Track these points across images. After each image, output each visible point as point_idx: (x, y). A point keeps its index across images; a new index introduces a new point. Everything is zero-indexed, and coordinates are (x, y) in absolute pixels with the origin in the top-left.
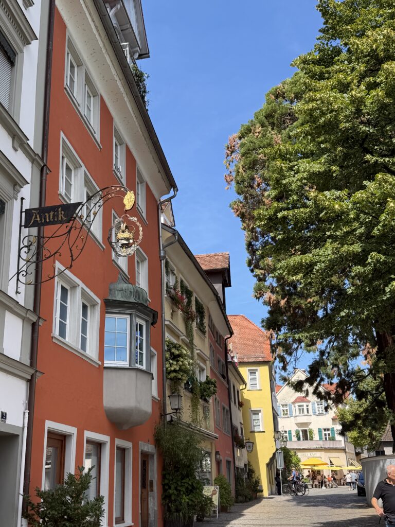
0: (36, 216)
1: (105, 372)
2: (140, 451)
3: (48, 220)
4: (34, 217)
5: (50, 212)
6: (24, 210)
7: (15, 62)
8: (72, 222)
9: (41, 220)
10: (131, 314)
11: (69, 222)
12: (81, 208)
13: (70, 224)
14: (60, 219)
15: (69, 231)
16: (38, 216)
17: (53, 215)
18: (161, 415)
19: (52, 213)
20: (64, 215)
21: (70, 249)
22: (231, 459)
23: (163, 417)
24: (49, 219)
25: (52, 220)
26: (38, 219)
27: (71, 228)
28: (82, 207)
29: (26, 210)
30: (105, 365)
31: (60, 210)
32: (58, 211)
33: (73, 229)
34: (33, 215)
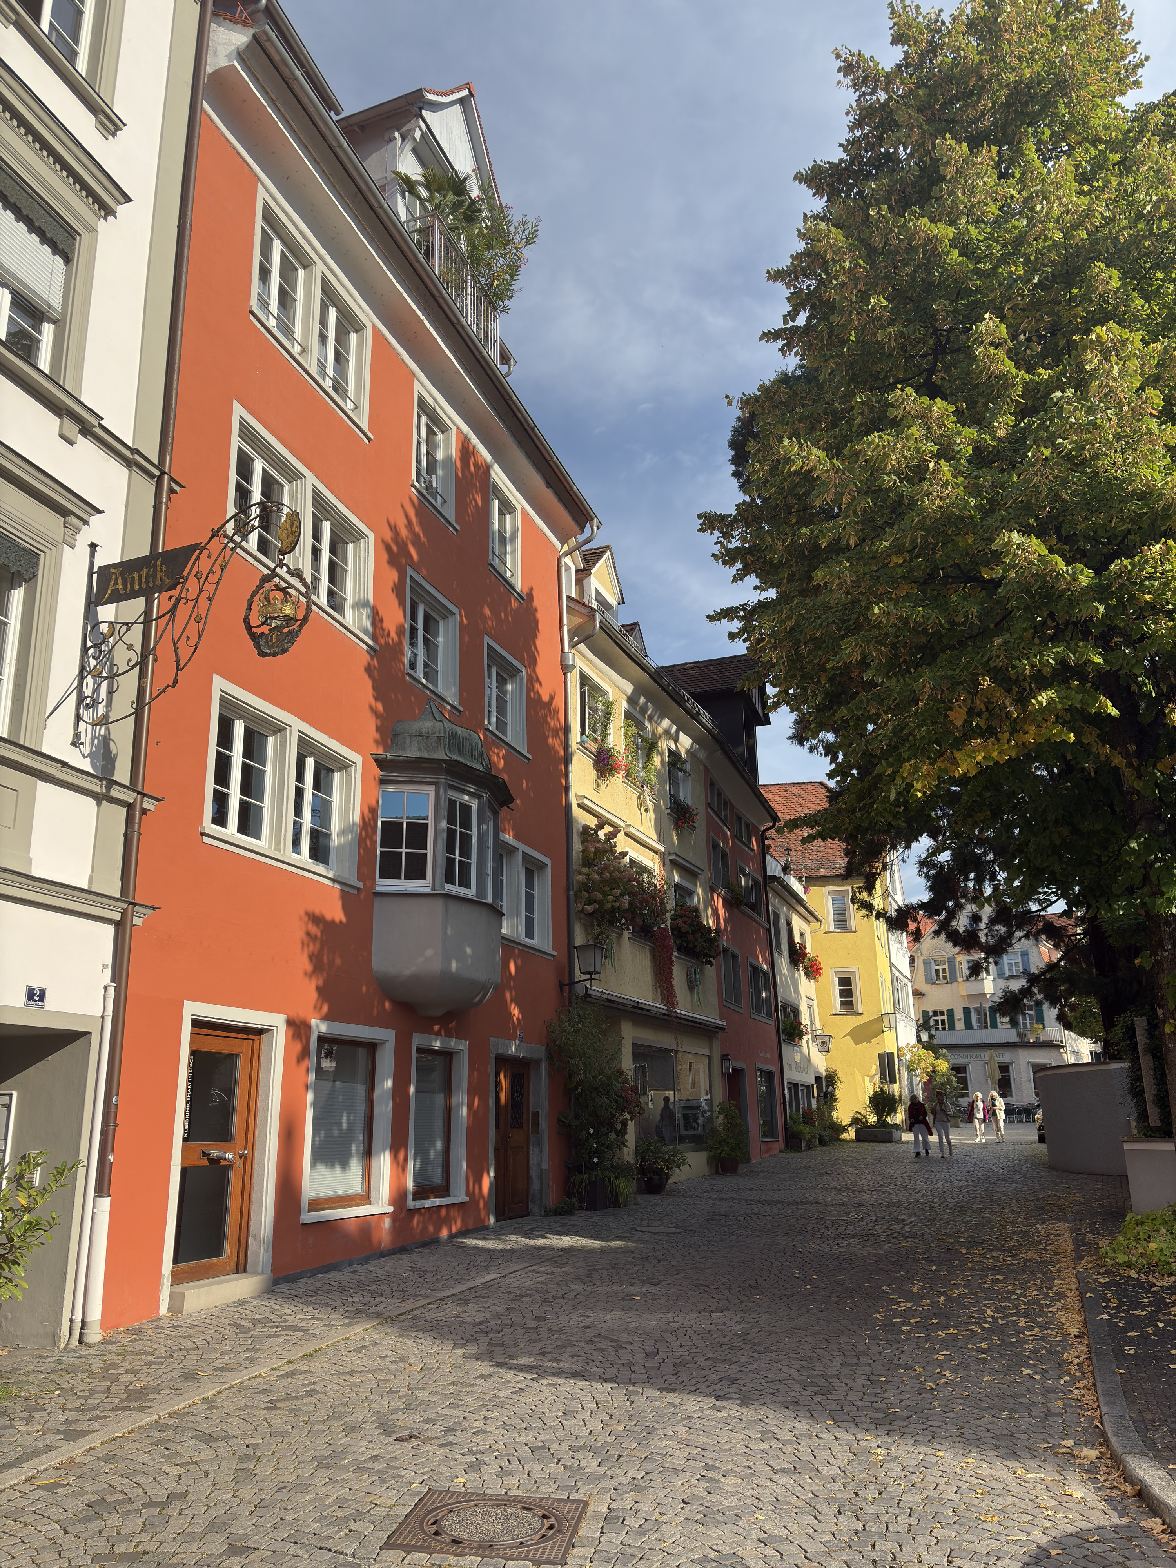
0: (116, 578)
1: (378, 903)
2: (493, 1057)
3: (137, 587)
4: (112, 583)
5: (142, 569)
6: (95, 569)
7: (73, 252)
8: (179, 587)
9: (125, 588)
10: (435, 784)
11: (173, 587)
12: (198, 558)
13: (175, 593)
14: (159, 582)
15: (175, 606)
16: (120, 580)
17: (147, 574)
18: (562, 986)
19: (145, 571)
20: (167, 574)
21: (175, 644)
22: (773, 1068)
23: (566, 988)
24: (140, 585)
25: (144, 585)
26: (120, 586)
27: (178, 600)
28: (200, 553)
29: (100, 568)
30: (379, 889)
31: (159, 563)
32: (155, 566)
33: (184, 601)
34: (111, 579)
